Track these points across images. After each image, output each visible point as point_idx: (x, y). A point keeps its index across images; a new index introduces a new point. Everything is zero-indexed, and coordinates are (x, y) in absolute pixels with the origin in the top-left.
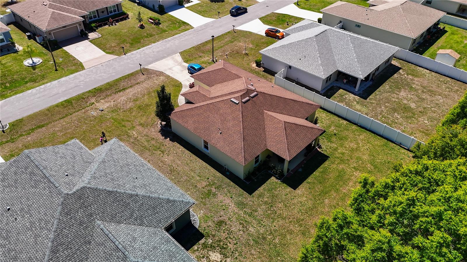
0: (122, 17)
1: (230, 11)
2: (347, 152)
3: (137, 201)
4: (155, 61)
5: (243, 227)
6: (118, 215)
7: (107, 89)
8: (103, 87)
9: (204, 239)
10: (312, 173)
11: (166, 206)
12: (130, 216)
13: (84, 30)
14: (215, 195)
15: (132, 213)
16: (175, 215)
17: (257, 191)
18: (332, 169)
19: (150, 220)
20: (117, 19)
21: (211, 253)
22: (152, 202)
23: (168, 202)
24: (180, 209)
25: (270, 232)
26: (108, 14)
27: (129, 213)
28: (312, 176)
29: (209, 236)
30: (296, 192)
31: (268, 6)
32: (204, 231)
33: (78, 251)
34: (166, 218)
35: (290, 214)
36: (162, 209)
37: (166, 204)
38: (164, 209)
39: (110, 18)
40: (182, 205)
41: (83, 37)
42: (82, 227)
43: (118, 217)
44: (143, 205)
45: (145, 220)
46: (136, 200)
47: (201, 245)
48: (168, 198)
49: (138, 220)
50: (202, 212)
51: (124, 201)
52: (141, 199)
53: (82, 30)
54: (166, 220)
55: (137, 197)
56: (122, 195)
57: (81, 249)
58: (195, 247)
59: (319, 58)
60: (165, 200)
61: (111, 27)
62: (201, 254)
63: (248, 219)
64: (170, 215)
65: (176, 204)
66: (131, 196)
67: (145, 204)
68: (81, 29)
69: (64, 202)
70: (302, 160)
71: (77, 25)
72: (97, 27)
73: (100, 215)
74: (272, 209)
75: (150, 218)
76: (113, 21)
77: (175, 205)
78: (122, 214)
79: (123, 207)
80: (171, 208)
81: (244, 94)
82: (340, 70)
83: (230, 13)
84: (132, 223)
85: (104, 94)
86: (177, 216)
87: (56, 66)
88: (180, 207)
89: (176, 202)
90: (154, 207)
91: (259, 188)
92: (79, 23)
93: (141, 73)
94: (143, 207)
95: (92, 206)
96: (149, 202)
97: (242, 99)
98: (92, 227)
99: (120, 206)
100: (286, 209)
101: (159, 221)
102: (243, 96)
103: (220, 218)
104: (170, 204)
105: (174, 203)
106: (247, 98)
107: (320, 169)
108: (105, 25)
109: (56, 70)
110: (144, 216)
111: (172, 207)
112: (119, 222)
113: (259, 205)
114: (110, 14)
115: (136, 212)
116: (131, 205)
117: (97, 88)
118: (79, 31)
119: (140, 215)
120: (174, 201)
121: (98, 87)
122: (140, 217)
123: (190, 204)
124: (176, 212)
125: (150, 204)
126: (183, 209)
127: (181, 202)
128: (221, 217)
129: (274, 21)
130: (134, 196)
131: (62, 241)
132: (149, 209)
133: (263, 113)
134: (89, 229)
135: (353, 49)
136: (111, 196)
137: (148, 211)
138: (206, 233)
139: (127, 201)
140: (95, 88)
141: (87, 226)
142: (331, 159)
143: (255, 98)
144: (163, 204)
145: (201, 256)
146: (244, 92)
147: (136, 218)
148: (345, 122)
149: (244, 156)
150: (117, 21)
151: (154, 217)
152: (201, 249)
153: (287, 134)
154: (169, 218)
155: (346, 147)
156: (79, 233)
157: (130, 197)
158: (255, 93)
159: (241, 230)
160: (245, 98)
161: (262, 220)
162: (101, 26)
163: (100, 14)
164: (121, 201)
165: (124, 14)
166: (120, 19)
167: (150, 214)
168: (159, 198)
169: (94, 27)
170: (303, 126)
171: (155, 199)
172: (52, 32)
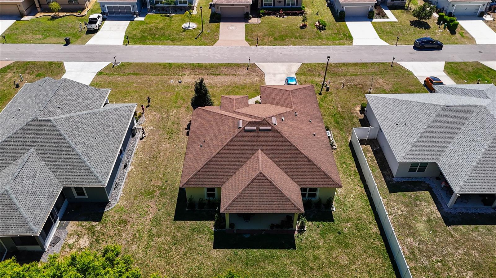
0: (294, 12)
1: (415, 41)
2: (325, 260)
3: (69, 154)
4: (271, 61)
5: (132, 240)
6: (48, 154)
7: (206, 68)
8: (206, 65)
9: (98, 222)
10: (253, 247)
11: (83, 172)
12: (54, 161)
13: (250, 13)
14: (152, 198)
15: (57, 159)
16: (82, 184)
17: (183, 221)
18: (280, 262)
19: (63, 174)
20: (289, 12)
21: (86, 236)
22: (77, 162)
23: (87, 170)
24: (90, 182)
25: (142, 263)
26: (285, 5)
27: (56, 158)
28: (249, 250)
29: (102, 224)
30: (212, 251)
31: (482, 52)
32: (105, 217)
33: (5, 160)
34: (73, 181)
35: (178, 264)
36: (78, 172)
37: (84, 170)
38: (79, 173)
39: (281, 10)
40: (94, 180)
41: (245, 19)
42: (22, 146)
43: (46, 155)
44: (70, 159)
45: (59, 171)
46: (69, 152)
47: (90, 225)
48: (90, 168)
49: (55, 168)
50: (125, 203)
51: (62, 147)
52: (73, 154)
53: (247, 13)
54: (72, 182)
55: (72, 151)
56: (65, 142)
57: (7, 160)
58: (85, 223)
59: (419, 135)
60: (87, 167)
61: (279, 18)
62: (80, 232)
63: (145, 238)
64: (78, 181)
65: (91, 176)
66: (70, 147)
67: (71, 159)
68: (247, 11)
69: (30, 122)
70: (262, 229)
71: (245, 7)
72: (264, 14)
73: (39, 146)
74: (171, 247)
75: (64, 172)
76: (284, 13)
77: (89, 176)
78: (51, 155)
79: (57, 151)
80: (84, 176)
81: (256, 122)
82: (440, 164)
83: (415, 44)
84: (49, 166)
85: (200, 71)
86: (81, 185)
87: (199, 35)
88: (91, 180)
89: (92, 175)
90: (75, 166)
91: (188, 221)
92: (247, 6)
93: (247, 67)
94: (68, 160)
95: (41, 136)
96: (75, 160)
97: (247, 126)
98: (27, 150)
99: (56, 148)
100: (181, 257)
101: (67, 179)
102: (250, 124)
103: (128, 218)
104: (87, 173)
105: (90, 175)
106: (255, 128)
107: (266, 252)
108: (274, 14)
109: (196, 39)
110: (62, 168)
111: (86, 176)
112: (43, 160)
113: (167, 234)
114: (286, 6)
115: (61, 161)
116: (62, 154)
117: (200, 64)
118: (245, 13)
119: (60, 165)
120: (92, 172)
121: (202, 63)
122: (59, 166)
123: (100, 183)
124: (84, 182)
125: (75, 162)
126: (91, 183)
127: (95, 177)
128: (130, 217)
129: (464, 72)
130: (71, 148)
131: (5, 146)
132: (70, 165)
133: (254, 152)
134: (25, 150)
135: (487, 147)
136: (58, 138)
137: (68, 166)
138: (105, 220)
139: (63, 148)
140: (199, 63)
141: (25, 148)
142: (293, 252)
143: (263, 132)
144: (82, 169)
145: (79, 233)
146: (257, 120)
147: (55, 165)
148: (375, 229)
149: (191, 178)
150: (288, 15)
151: (67, 173)
152: (86, 228)
153: (249, 186)
154: (76, 182)
155: (331, 254)
156: (17, 149)
157: (68, 147)
158: (269, 128)
159: (127, 240)
160: (253, 126)
161: (151, 248)
162: (269, 14)
163: (276, 3)
164: (60, 146)
165: (300, 9)
166: (292, 13)
167: (67, 169)
168: (84, 162)
169: (262, 13)
170: (279, 190)
171: (82, 161)
172: (220, 7)
